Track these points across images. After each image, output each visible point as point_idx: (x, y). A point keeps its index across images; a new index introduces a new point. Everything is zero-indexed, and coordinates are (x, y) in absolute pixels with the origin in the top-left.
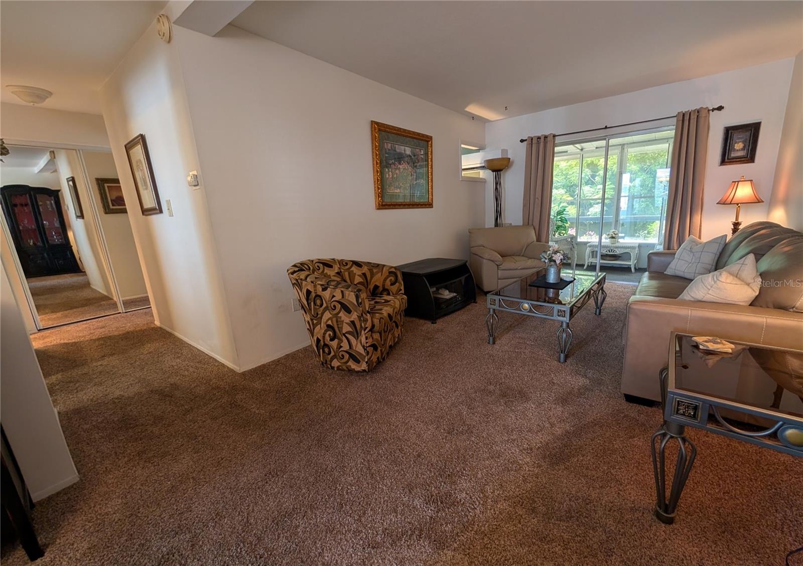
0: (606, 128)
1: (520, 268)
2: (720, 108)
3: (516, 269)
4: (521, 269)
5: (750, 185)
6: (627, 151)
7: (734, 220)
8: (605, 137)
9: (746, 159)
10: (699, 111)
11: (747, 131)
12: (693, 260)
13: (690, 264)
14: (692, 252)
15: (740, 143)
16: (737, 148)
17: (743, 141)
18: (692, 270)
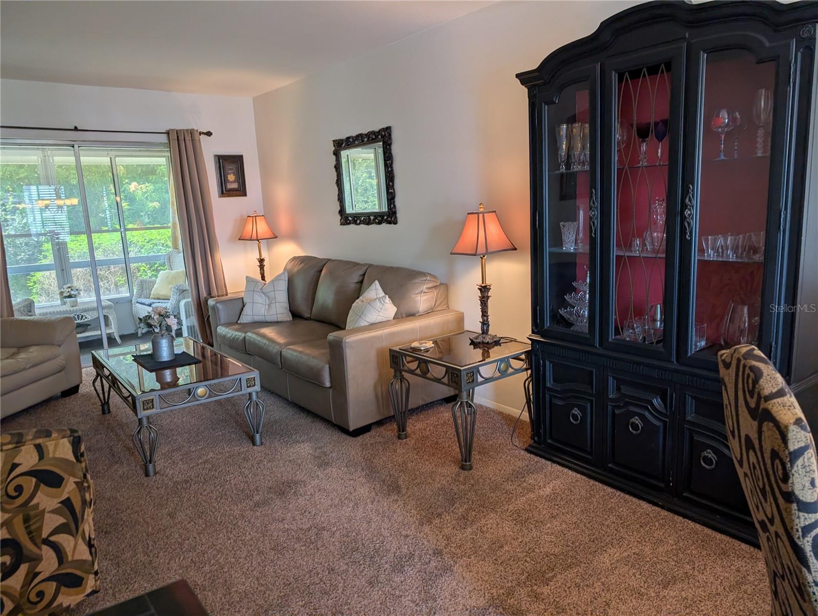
0: (76, 129)
1: (29, 366)
2: (209, 134)
3: (24, 369)
4: (30, 368)
5: (264, 220)
6: (53, 160)
7: (259, 257)
8: (73, 143)
9: (241, 191)
10: (191, 132)
11: (234, 162)
12: (267, 301)
13: (267, 306)
14: (264, 293)
15: (232, 175)
16: (231, 180)
17: (234, 173)
18: (273, 311)
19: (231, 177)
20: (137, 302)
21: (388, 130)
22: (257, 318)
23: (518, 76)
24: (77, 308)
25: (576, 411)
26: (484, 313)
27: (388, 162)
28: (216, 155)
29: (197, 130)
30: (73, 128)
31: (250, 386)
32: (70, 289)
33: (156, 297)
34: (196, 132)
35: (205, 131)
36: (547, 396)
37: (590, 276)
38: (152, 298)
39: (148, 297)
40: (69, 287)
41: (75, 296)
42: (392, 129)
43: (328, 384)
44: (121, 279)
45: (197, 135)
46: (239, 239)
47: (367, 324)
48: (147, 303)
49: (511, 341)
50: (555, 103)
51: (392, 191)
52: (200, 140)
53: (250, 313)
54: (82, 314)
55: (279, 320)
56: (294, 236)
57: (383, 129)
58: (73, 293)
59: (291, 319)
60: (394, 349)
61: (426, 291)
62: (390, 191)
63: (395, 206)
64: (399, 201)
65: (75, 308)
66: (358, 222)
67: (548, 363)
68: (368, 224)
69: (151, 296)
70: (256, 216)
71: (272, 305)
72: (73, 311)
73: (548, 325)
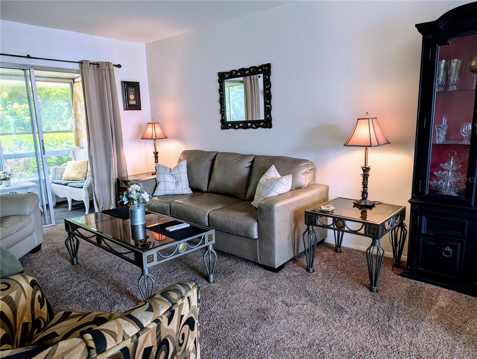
0: (28, 57)
2: (119, 66)
5: (159, 126)
7: (154, 151)
9: (137, 107)
10: (108, 64)
11: (134, 87)
12: (174, 180)
13: (175, 184)
14: (172, 175)
15: (132, 95)
16: (131, 98)
17: (133, 94)
18: (180, 187)
19: (132, 97)
20: (53, 183)
21: (269, 66)
22: (168, 192)
23: (417, 26)
24: (10, 188)
25: (448, 249)
26: (365, 186)
27: (266, 87)
28: (123, 82)
29: (111, 63)
30: (26, 56)
31: (210, 240)
32: (5, 174)
33: (66, 179)
34: (111, 64)
35: (117, 64)
36: (422, 239)
37: (453, 161)
38: (63, 180)
39: (60, 179)
40: (4, 173)
41: (9, 179)
42: (271, 65)
43: (256, 236)
44: (16, 167)
45: (111, 66)
46: (141, 139)
47: (277, 194)
48: (63, 183)
49: (379, 204)
50: (448, 44)
51: (269, 106)
52: (113, 70)
53: (163, 188)
54: (16, 192)
55: (184, 193)
56: (178, 137)
57: (264, 65)
58: (8, 176)
59: (192, 192)
60: (308, 211)
61: (309, 172)
62: (267, 106)
63: (270, 116)
64: (273, 113)
65: (8, 188)
66: (237, 127)
67: (424, 218)
68: (246, 128)
69: (63, 178)
70: (154, 123)
71: (179, 183)
72: (9, 189)
73: (428, 193)
